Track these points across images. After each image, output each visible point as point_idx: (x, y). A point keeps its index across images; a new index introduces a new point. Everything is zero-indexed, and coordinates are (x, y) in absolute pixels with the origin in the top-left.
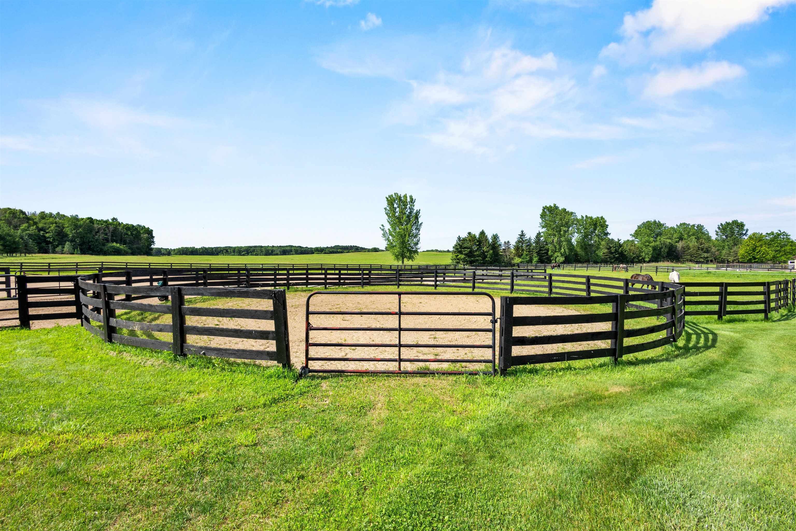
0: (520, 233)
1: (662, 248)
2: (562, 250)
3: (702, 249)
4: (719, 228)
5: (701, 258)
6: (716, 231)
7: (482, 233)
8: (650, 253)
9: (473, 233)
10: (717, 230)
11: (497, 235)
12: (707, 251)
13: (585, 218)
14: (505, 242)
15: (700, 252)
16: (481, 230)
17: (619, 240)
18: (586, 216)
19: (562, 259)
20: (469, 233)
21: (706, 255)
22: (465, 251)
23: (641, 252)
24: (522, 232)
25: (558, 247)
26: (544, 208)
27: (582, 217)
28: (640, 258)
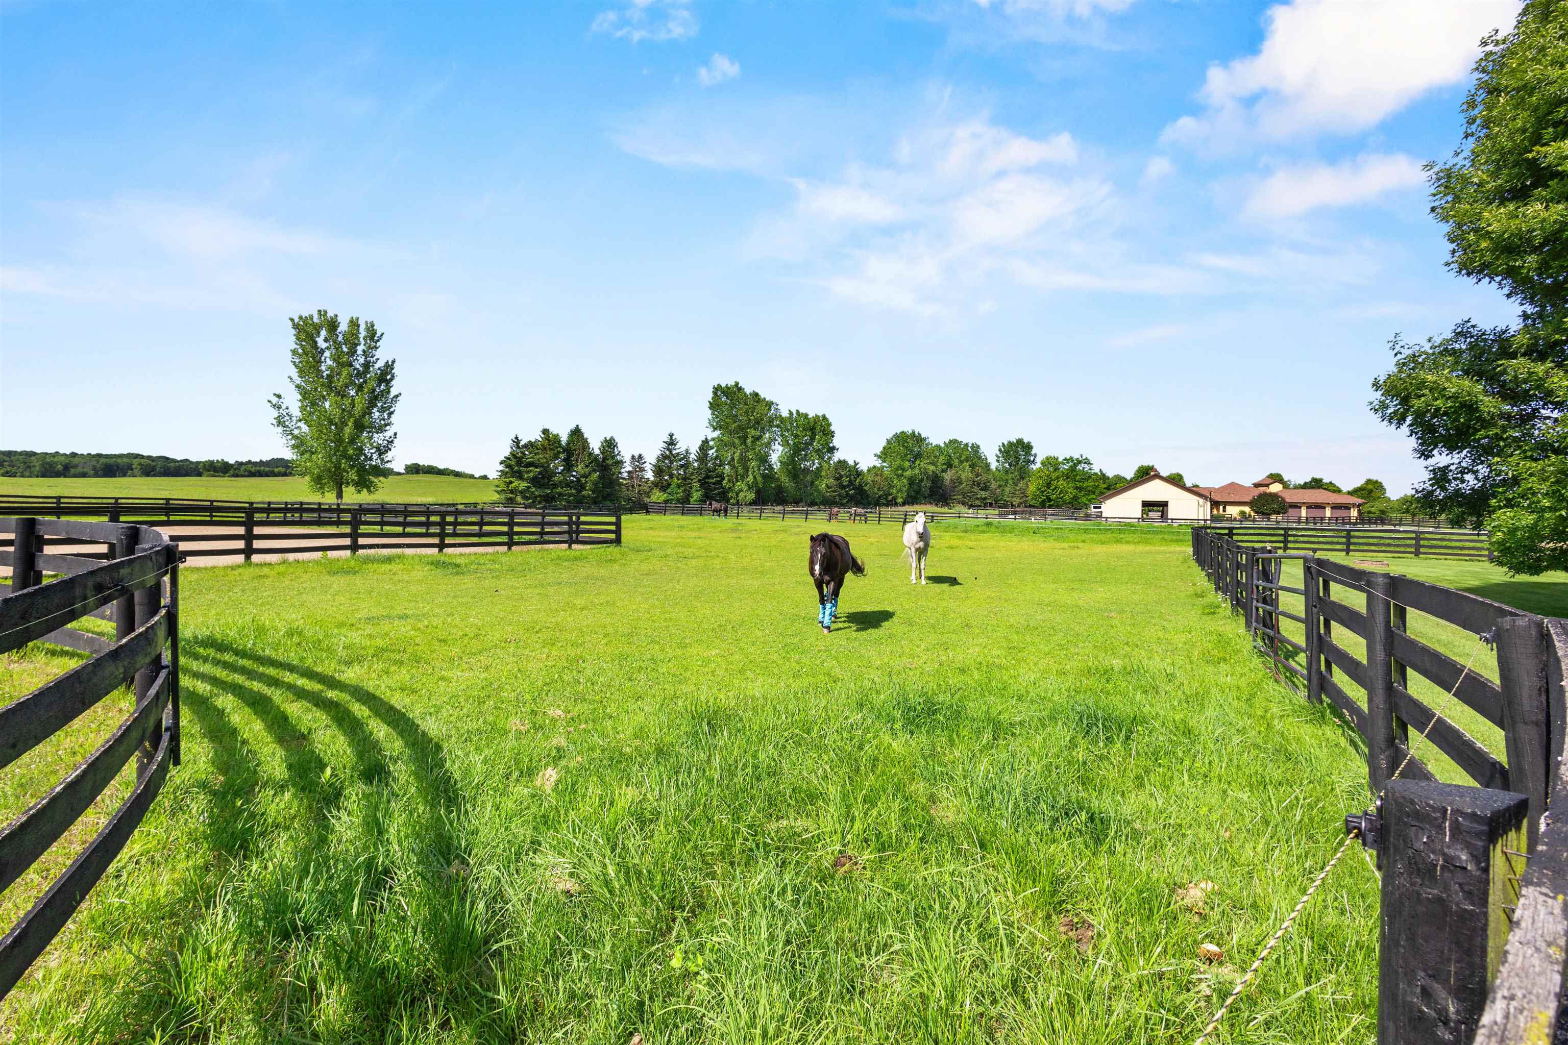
0: (667, 439)
1: (922, 480)
2: (750, 478)
3: (979, 485)
4: (1000, 450)
5: (977, 499)
6: (997, 456)
7: (576, 433)
8: (905, 489)
9: (554, 430)
10: (998, 453)
11: (612, 439)
12: (985, 488)
13: (795, 415)
14: (633, 457)
15: (976, 489)
16: (573, 426)
17: (856, 464)
18: (798, 412)
19: (751, 496)
20: (545, 431)
21: (983, 494)
22: (528, 472)
23: (891, 486)
24: (671, 435)
25: (740, 470)
26: (717, 389)
27: (791, 413)
28: (890, 498)
